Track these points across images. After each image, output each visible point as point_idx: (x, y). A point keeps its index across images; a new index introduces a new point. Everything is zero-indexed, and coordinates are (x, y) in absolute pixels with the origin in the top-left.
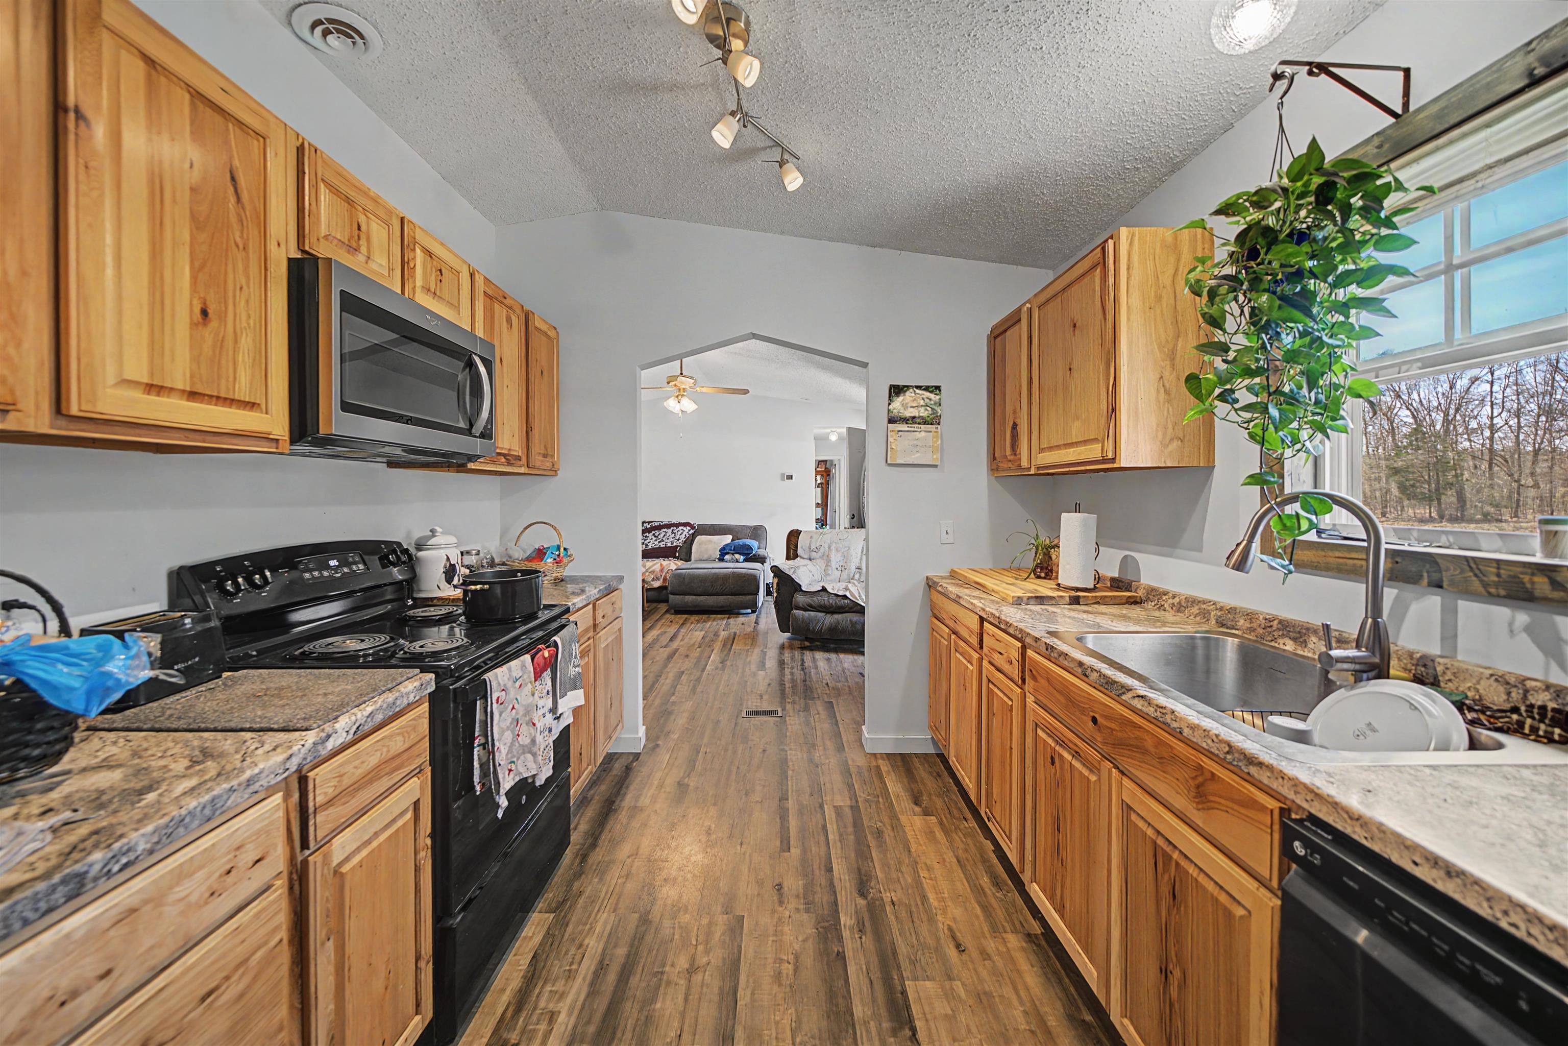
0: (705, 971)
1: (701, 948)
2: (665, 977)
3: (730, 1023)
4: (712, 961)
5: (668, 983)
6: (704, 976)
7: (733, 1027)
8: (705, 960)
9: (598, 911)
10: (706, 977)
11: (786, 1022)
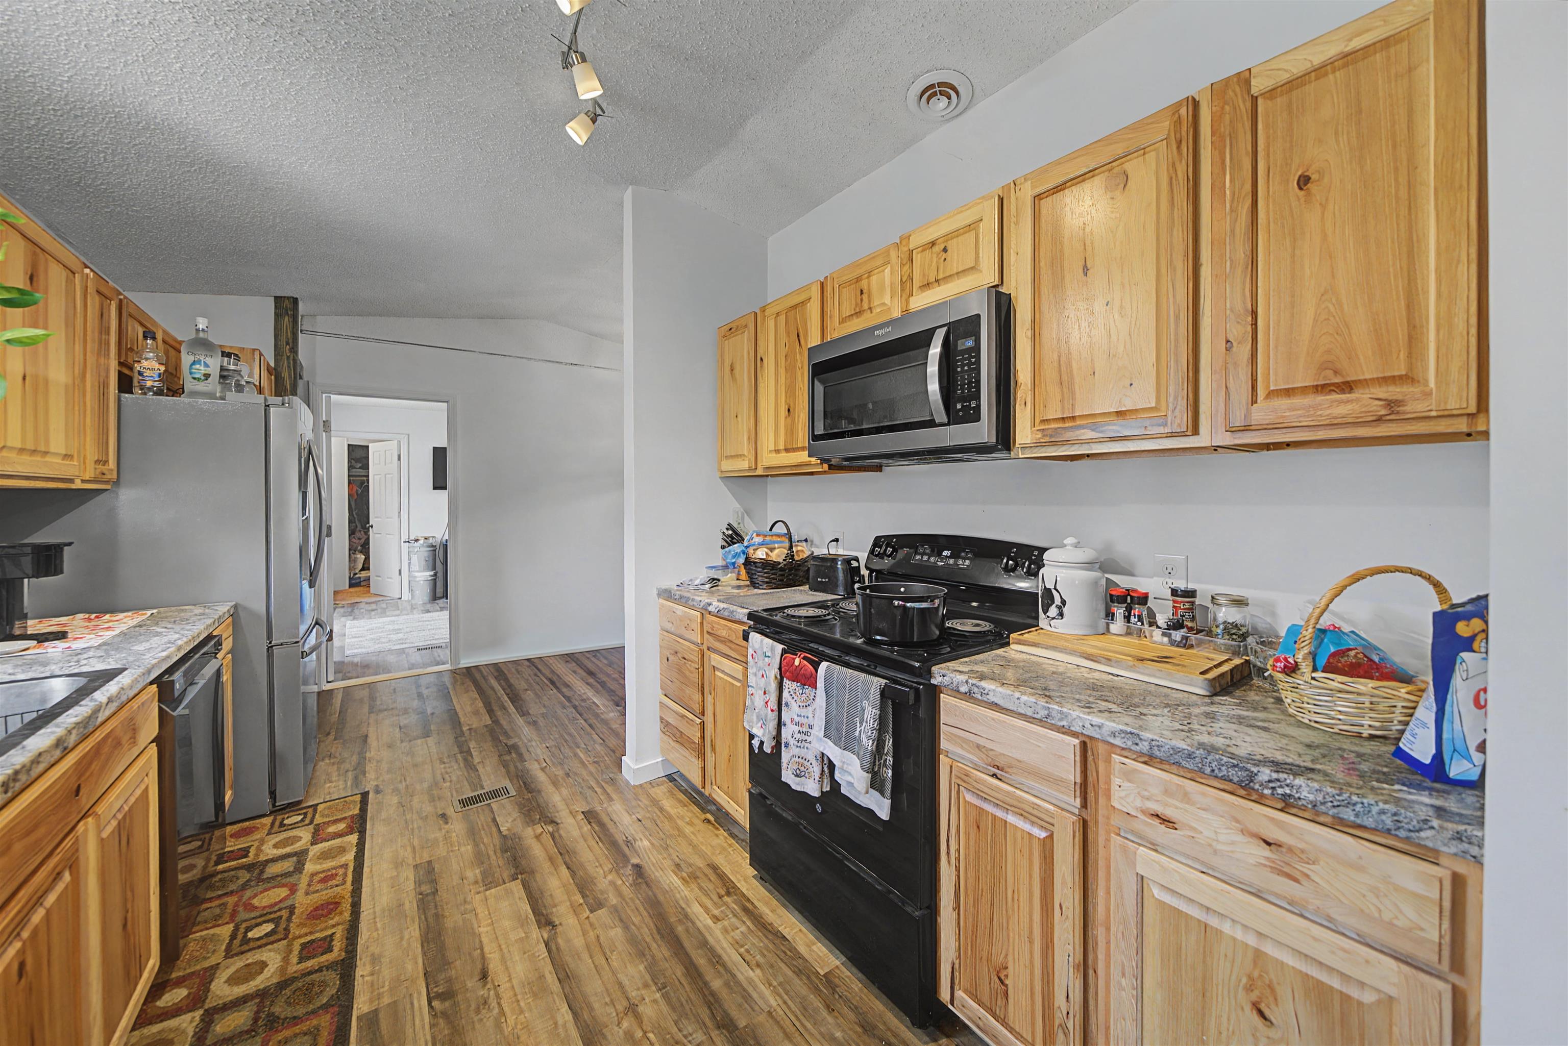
0: (617, 1015)
1: (639, 1034)
2: (654, 988)
3: (567, 990)
4: (616, 1028)
5: (646, 986)
6: (616, 1010)
7: (563, 989)
8: (625, 1024)
9: (785, 1003)
10: (613, 1010)
11: (511, 1020)
